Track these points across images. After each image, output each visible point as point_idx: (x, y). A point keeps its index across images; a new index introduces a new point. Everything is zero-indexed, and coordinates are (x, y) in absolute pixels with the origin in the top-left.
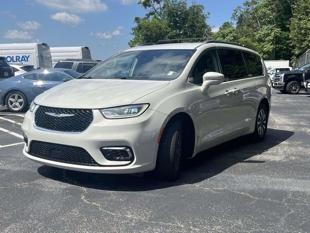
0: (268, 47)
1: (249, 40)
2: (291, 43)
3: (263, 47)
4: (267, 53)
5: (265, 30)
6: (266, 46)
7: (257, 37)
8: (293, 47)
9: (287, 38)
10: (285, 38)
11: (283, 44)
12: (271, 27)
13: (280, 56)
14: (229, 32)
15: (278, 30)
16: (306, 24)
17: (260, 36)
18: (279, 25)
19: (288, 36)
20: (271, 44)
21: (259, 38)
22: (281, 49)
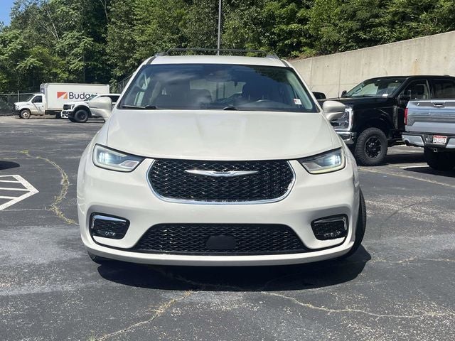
0: (77, 64)
1: (46, 50)
2: (108, 60)
3: (68, 63)
4: (75, 72)
5: (69, 38)
6: (73, 61)
7: (58, 47)
8: (114, 66)
9: (103, 53)
10: (99, 52)
11: (96, 60)
12: (77, 34)
13: (94, 77)
14: (13, 38)
15: (88, 40)
16: (129, 35)
17: (62, 46)
18: (89, 33)
19: (104, 50)
20: (80, 61)
21: (60, 50)
22: (95, 68)
